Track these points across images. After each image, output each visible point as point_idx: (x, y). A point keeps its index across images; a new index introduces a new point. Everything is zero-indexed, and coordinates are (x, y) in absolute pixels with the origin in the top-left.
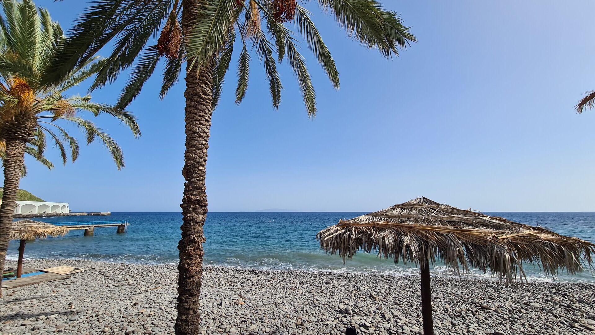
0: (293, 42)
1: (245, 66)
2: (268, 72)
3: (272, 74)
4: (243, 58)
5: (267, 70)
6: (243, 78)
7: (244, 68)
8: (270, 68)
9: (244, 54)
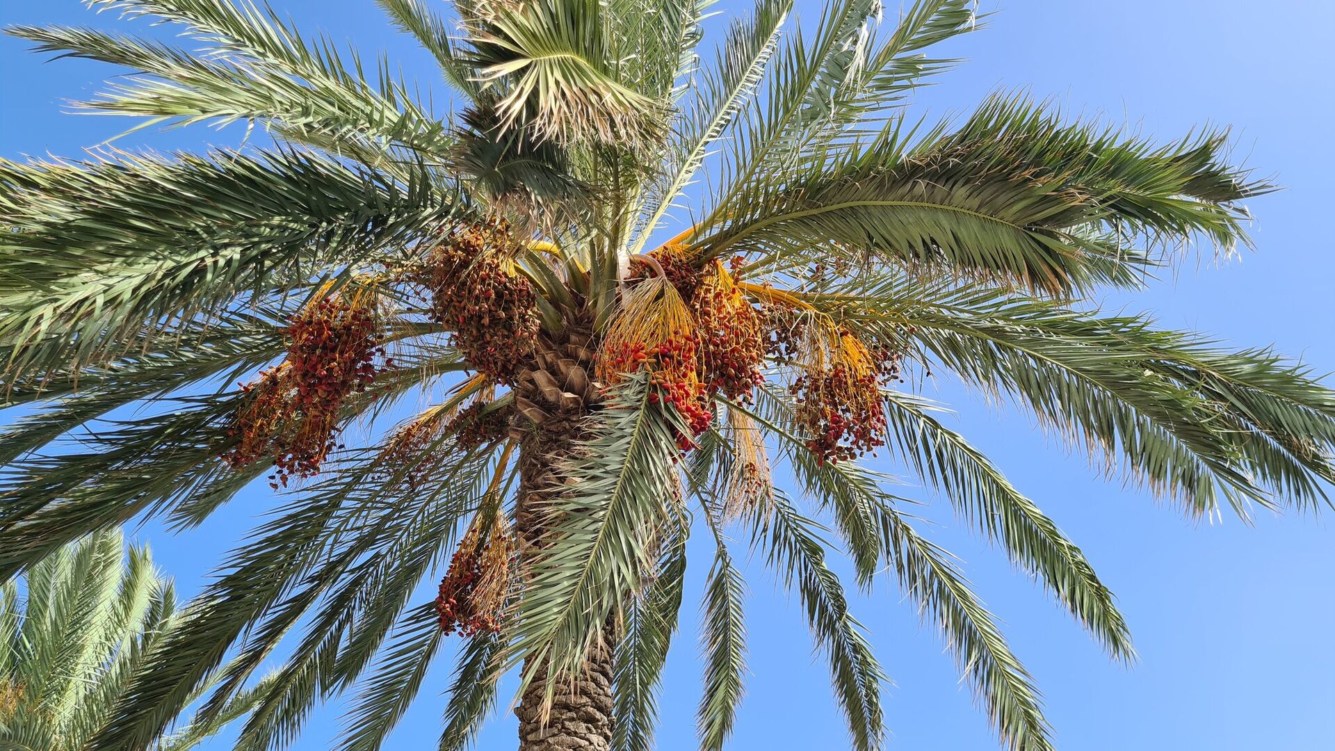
0: (897, 508)
1: (726, 615)
2: (819, 624)
3: (834, 631)
4: (719, 589)
5: (812, 619)
6: (721, 661)
7: (726, 625)
8: (823, 609)
9: (721, 576)
